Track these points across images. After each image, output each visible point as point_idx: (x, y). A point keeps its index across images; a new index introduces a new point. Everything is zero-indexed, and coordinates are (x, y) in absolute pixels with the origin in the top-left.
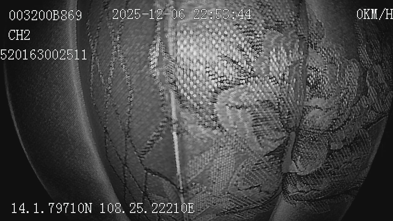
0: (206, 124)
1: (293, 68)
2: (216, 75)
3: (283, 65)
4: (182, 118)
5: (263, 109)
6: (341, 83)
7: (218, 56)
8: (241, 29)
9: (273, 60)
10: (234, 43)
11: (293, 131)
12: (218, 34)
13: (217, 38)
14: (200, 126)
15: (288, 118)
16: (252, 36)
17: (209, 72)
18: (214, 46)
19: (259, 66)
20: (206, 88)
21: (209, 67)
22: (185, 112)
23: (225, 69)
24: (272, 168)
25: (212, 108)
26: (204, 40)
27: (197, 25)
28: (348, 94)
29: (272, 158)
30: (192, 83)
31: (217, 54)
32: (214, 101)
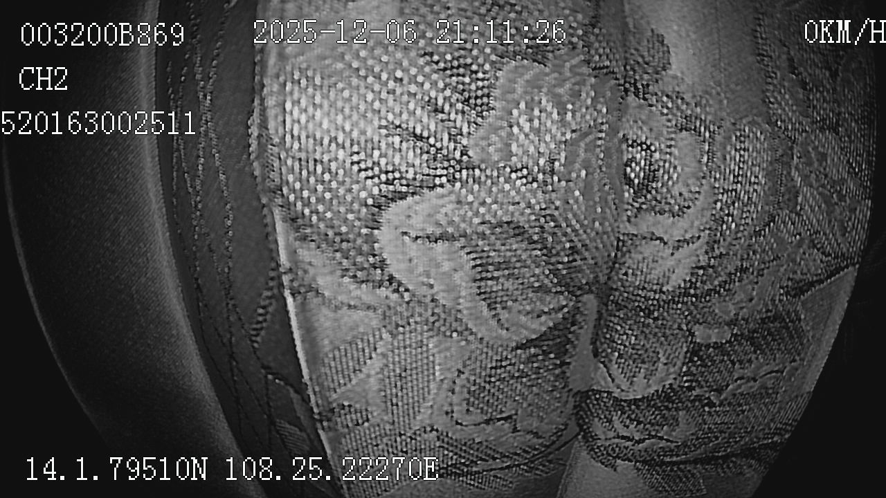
0: (359, 274)
1: (579, 146)
2: (376, 169)
3: (548, 138)
4: (303, 262)
5: (499, 243)
6: (715, 178)
7: (380, 127)
8: (437, 63)
9: (521, 129)
10: (419, 96)
11: (590, 291)
12: (380, 78)
13: (377, 87)
14: (346, 280)
15: (568, 262)
16: (464, 76)
17: (358, 163)
18: (369, 107)
19: (484, 143)
20: (354, 198)
21: (358, 153)
22: (309, 249)
23: (398, 153)
24: (538, 378)
25: (370, 240)
26: (346, 94)
27: (332, 64)
28: (736, 205)
29: (536, 355)
30: (320, 188)
31: (376, 123)
32: (375, 224)
